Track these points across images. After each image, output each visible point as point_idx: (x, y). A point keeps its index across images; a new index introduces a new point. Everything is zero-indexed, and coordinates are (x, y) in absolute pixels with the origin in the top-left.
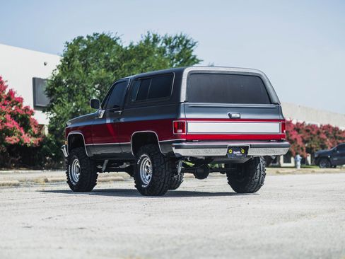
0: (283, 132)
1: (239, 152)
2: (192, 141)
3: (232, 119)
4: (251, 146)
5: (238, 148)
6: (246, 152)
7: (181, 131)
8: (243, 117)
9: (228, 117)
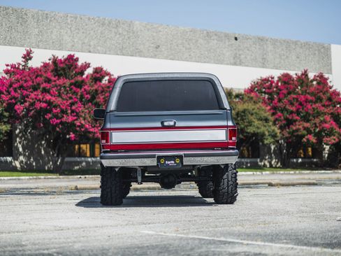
0: (231, 139)
1: (172, 162)
2: (116, 152)
3: (164, 128)
4: (186, 156)
5: (173, 158)
6: (182, 162)
7: (104, 141)
8: (179, 124)
9: (160, 125)
